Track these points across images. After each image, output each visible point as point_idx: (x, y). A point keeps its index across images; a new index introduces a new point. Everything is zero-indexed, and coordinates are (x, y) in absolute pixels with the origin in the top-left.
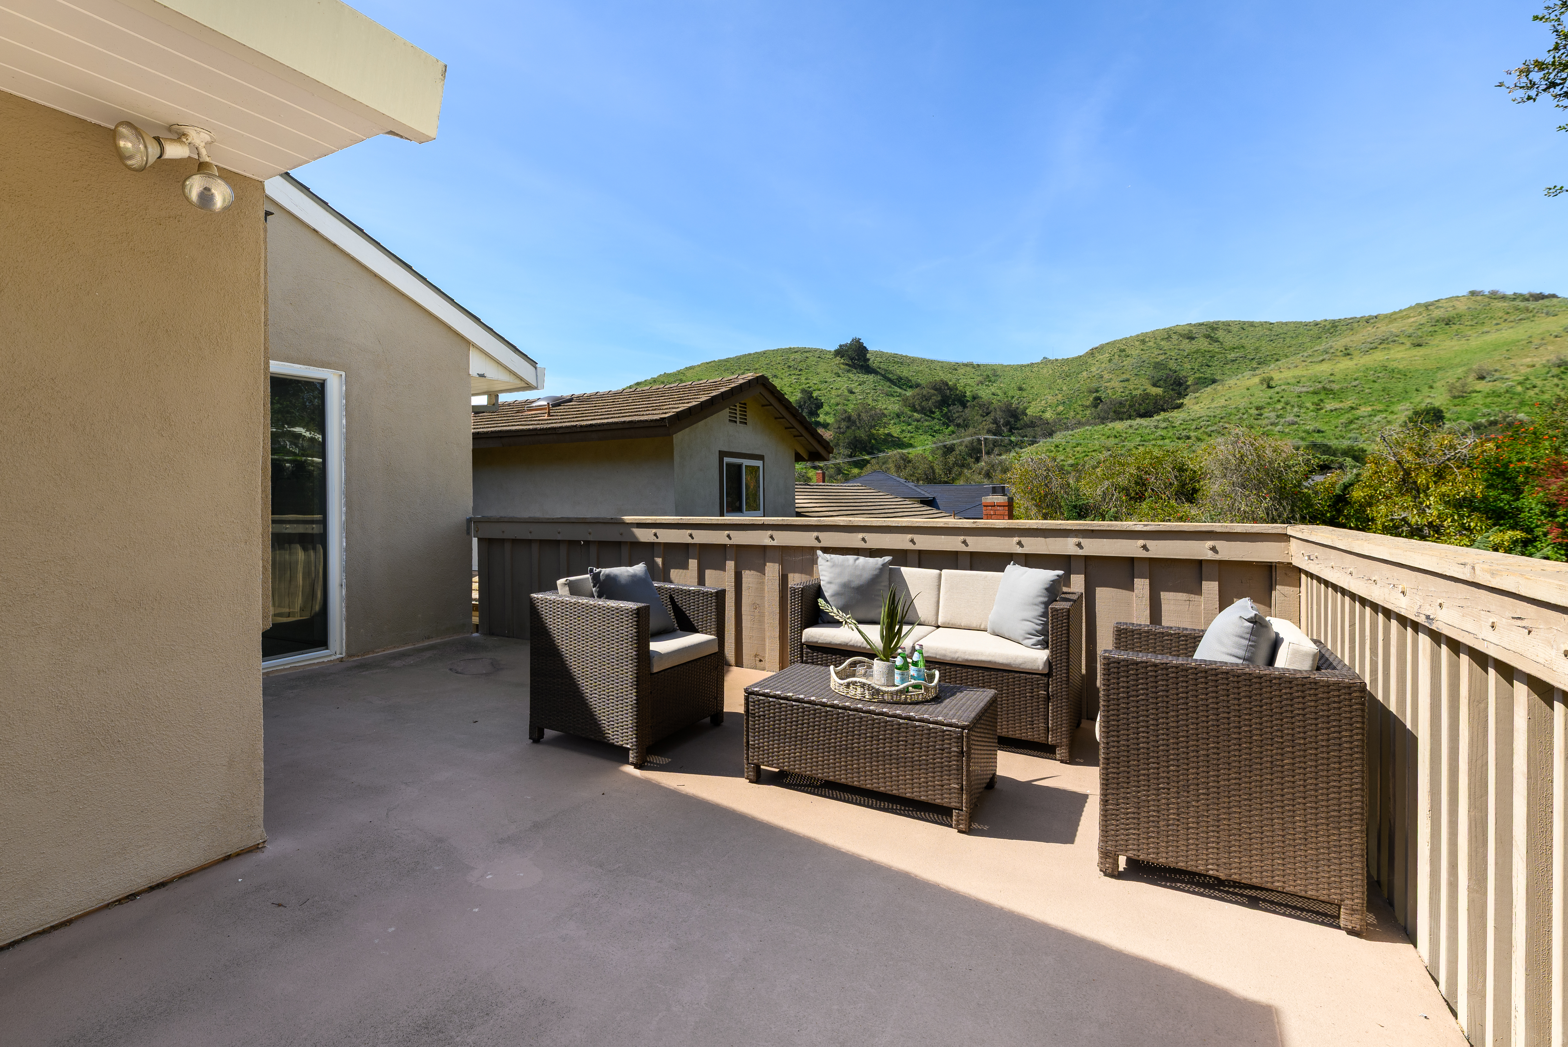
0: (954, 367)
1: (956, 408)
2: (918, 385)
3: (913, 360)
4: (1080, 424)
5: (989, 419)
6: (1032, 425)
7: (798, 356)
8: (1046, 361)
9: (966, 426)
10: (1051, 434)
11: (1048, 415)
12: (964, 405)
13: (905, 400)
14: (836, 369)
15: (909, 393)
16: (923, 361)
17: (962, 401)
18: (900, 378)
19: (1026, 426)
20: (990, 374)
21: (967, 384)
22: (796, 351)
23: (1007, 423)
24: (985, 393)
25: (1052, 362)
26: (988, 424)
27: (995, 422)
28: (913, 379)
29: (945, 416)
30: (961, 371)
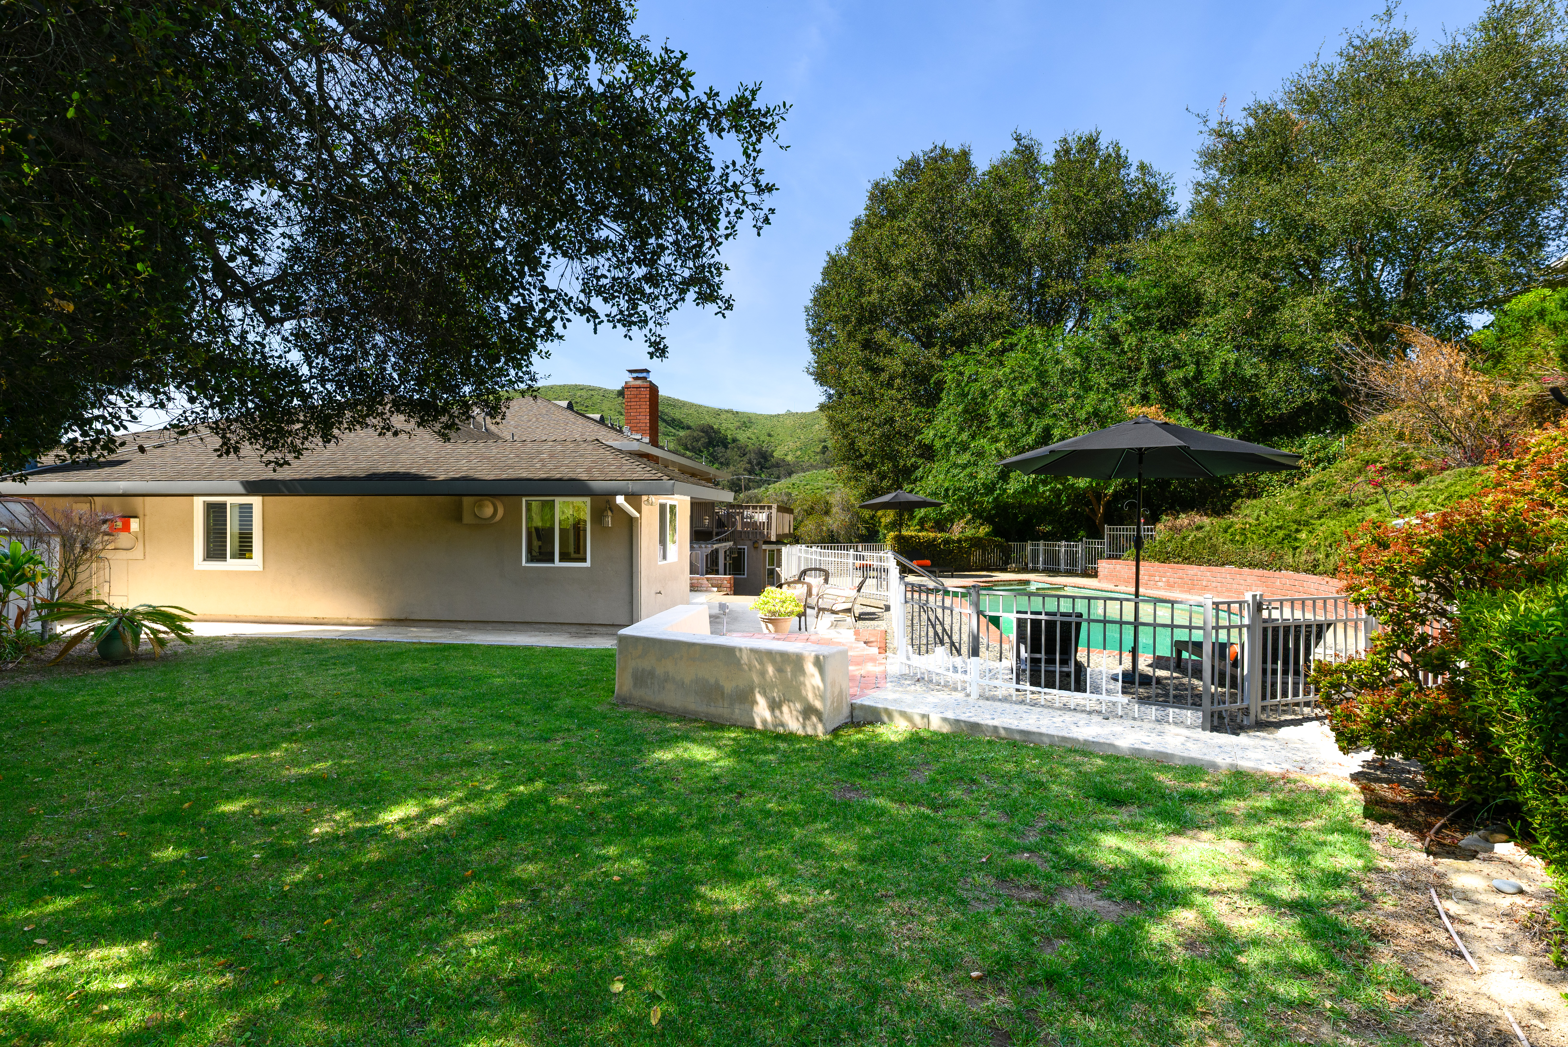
0: (718, 413)
1: (720, 449)
2: (689, 428)
3: (684, 404)
4: (813, 467)
5: (745, 459)
6: (777, 465)
7: (583, 393)
8: (789, 414)
9: (727, 464)
10: (790, 474)
11: (789, 458)
12: (726, 446)
13: (679, 440)
14: (619, 408)
15: (682, 433)
16: (692, 405)
17: (724, 442)
18: (674, 420)
19: (773, 466)
20: (746, 421)
21: (729, 429)
22: (581, 388)
23: (759, 463)
24: (742, 436)
25: (794, 415)
26: (744, 465)
27: (750, 462)
28: (685, 421)
29: (711, 455)
30: (724, 416)
